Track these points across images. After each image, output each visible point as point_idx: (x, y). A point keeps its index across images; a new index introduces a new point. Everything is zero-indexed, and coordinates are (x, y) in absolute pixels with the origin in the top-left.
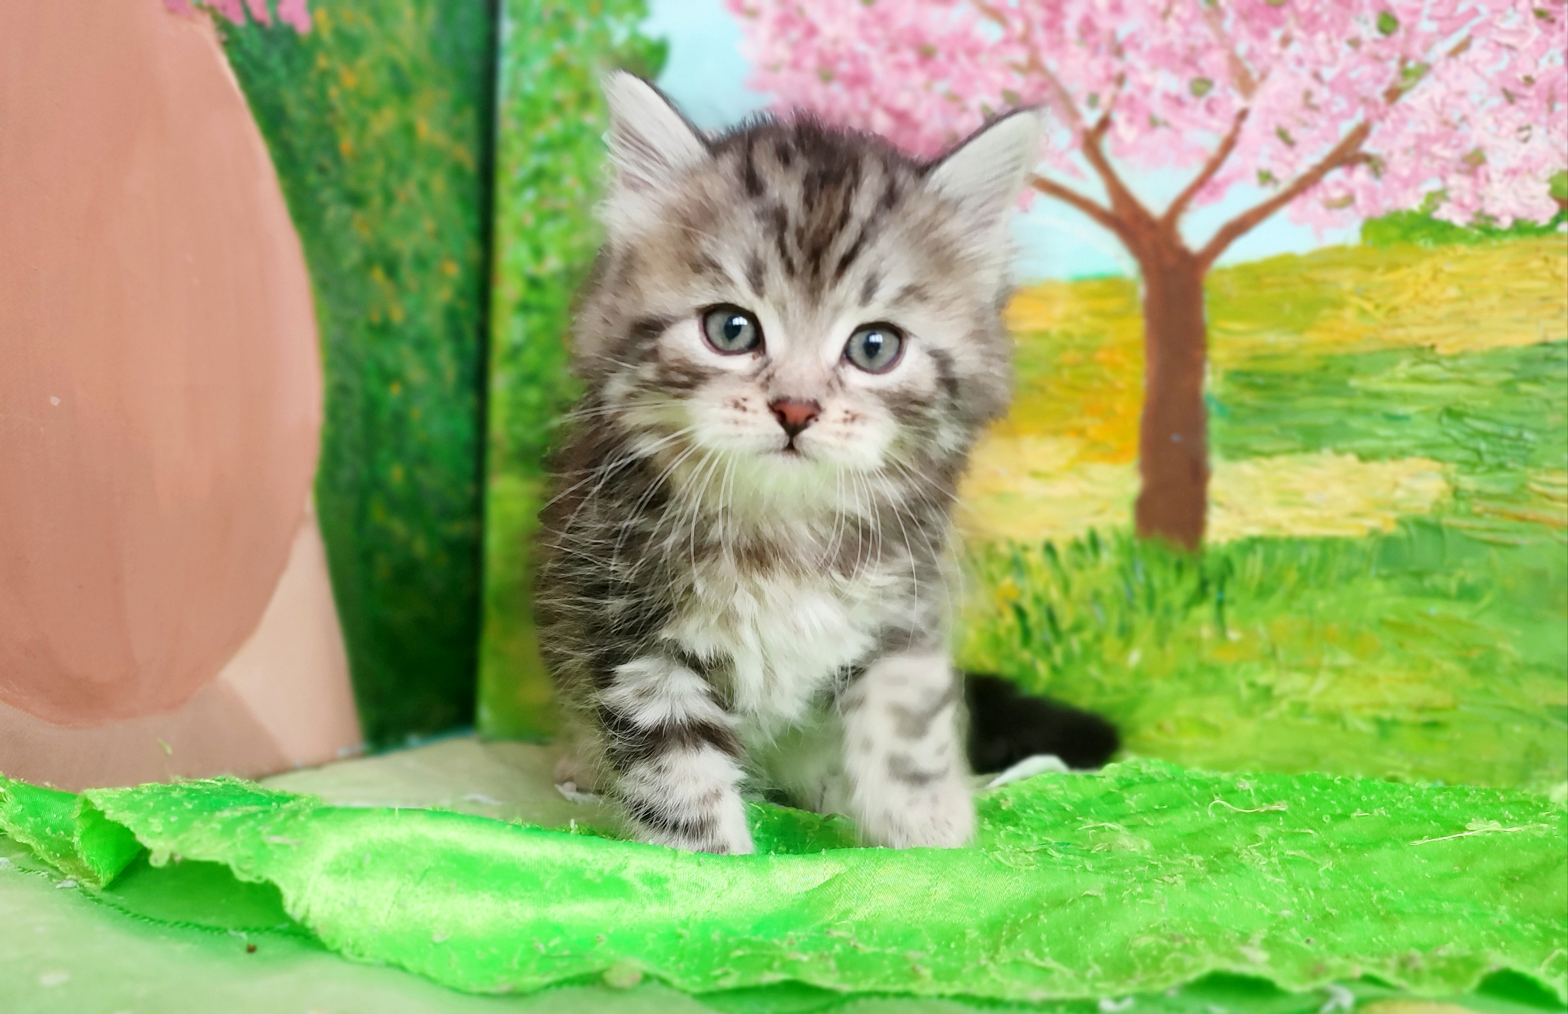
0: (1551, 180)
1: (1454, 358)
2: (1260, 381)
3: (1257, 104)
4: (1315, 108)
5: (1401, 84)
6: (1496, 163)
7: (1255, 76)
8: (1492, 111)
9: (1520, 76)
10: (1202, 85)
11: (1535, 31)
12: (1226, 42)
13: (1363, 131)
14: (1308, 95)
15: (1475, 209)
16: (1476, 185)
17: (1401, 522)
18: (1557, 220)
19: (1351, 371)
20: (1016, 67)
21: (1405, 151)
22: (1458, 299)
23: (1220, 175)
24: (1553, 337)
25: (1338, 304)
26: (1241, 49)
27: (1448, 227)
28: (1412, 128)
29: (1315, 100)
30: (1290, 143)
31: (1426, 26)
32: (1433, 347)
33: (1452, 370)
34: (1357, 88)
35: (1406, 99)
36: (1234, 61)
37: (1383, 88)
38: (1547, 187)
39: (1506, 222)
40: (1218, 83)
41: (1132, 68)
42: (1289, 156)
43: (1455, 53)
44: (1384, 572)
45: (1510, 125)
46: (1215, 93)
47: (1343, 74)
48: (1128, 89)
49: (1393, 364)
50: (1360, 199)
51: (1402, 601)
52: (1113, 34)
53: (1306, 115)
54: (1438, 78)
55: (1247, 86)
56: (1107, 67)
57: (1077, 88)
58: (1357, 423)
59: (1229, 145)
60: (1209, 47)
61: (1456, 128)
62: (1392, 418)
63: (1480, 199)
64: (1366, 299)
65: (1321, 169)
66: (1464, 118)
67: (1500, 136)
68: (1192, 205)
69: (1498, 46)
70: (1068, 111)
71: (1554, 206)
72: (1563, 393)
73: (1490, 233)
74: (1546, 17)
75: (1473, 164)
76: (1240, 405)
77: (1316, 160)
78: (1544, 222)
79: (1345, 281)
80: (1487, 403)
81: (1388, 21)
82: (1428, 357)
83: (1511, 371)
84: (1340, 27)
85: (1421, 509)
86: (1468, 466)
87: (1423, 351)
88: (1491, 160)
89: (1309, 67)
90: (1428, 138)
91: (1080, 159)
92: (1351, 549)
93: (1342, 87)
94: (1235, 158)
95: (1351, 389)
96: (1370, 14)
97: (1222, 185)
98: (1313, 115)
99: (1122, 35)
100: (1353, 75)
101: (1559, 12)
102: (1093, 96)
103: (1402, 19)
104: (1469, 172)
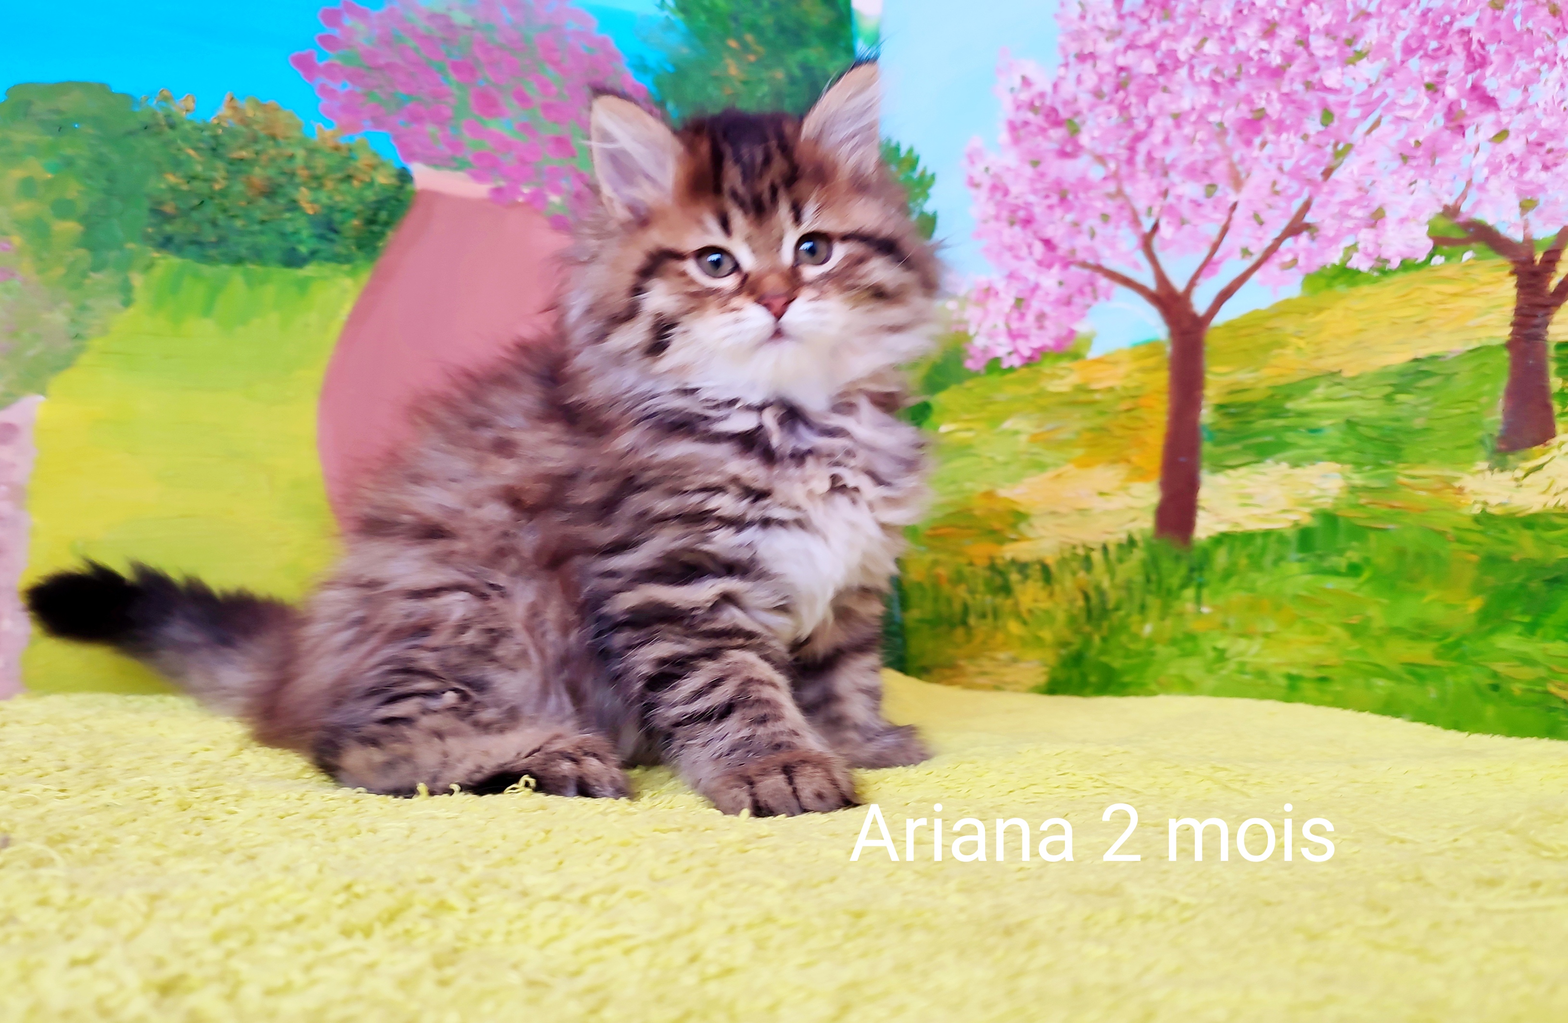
0: (1429, 222)
1: (1354, 379)
2: (1232, 410)
3: (1241, 197)
4: (1277, 193)
5: (1333, 164)
6: (1392, 216)
7: (1243, 176)
8: (1393, 173)
9: (1412, 142)
10: (1211, 188)
11: (1426, 101)
12: (1228, 152)
13: (1307, 207)
14: (1274, 183)
15: (1376, 256)
16: (1378, 236)
17: (1313, 515)
18: (1431, 255)
19: (1289, 397)
20: (1110, 196)
21: (1333, 216)
22: (1361, 330)
23: (1218, 255)
24: (1422, 353)
25: (1282, 345)
26: (1236, 157)
27: (1358, 272)
28: (1337, 198)
29: (1278, 188)
30: (1261, 223)
31: (1354, 113)
32: (1340, 371)
33: (1353, 389)
34: (1304, 172)
35: (1335, 175)
36: (1232, 166)
37: (1322, 169)
38: (1427, 228)
39: (1396, 263)
40: (1220, 186)
41: (1173, 185)
42: (1260, 233)
43: (1369, 131)
44: (1301, 555)
45: (1404, 182)
46: (1218, 194)
47: (1297, 162)
48: (1171, 199)
49: (1314, 387)
50: (1301, 261)
51: (1308, 577)
52: (1163, 159)
53: (1270, 201)
54: (1359, 154)
55: (1237, 183)
56: (1159, 185)
57: (1140, 205)
58: (1290, 437)
59: (1225, 230)
60: (1217, 160)
61: (1367, 192)
62: (1314, 431)
63: (1379, 246)
64: (1302, 338)
65: (1279, 241)
66: (1374, 182)
67: (1396, 192)
68: (1201, 281)
69: (1398, 120)
70: (1135, 221)
71: (1430, 243)
72: (1427, 399)
73: (1384, 273)
74: (1433, 89)
75: (1376, 219)
76: (1221, 430)
77: (1277, 233)
78: (1422, 258)
79: (1289, 326)
80: (1374, 414)
81: (1327, 115)
82: (1337, 380)
83: (1391, 385)
84: (1297, 127)
85: (1327, 503)
86: (1358, 465)
87: (1333, 376)
88: (1388, 214)
89: (1276, 162)
90: (1348, 204)
91: (1140, 257)
92: (1281, 538)
93: (1296, 173)
94: (1227, 240)
95: (1288, 411)
96: (1316, 113)
97: (1219, 263)
98: (1277, 198)
99: (1168, 161)
100: (1303, 163)
101: (1444, 82)
102: (1150, 209)
103: (1337, 111)
104: (1373, 226)
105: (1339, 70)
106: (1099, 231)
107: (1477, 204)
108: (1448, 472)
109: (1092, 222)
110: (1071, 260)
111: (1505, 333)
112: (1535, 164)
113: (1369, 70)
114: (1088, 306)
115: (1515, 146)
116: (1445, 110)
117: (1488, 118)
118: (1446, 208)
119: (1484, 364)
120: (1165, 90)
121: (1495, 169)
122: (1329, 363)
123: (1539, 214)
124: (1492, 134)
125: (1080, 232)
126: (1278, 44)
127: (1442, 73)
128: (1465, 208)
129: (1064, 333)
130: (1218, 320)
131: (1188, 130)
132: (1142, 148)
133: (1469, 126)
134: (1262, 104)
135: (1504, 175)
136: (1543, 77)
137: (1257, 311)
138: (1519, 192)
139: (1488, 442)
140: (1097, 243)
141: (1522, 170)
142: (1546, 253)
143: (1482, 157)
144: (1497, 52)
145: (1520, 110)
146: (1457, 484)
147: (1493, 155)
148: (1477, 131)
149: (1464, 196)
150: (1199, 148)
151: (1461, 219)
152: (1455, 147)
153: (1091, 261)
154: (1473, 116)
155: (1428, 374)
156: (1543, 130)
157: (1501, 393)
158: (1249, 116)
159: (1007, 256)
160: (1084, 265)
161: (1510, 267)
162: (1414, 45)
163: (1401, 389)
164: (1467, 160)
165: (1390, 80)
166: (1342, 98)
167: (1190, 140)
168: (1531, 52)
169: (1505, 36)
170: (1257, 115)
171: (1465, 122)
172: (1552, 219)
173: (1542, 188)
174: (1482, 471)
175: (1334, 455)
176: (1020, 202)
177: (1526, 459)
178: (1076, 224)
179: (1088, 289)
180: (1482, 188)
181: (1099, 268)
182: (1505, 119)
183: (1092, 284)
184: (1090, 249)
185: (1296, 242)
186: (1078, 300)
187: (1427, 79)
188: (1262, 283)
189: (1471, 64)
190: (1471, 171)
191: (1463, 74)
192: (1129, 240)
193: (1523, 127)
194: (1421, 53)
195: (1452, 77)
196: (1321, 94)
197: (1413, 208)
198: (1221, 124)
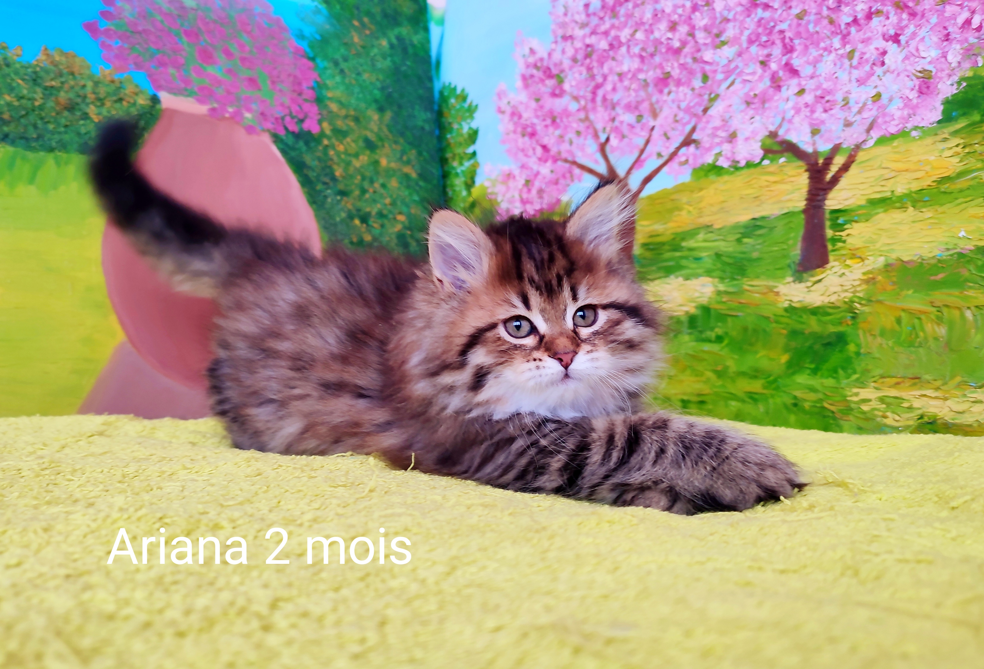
0: (761, 141)
1: (720, 229)
2: (651, 247)
3: (657, 123)
4: (677, 121)
5: (708, 106)
6: (741, 137)
7: (658, 111)
8: (742, 111)
9: (752, 94)
10: (640, 117)
11: (760, 71)
12: (649, 96)
13: (693, 130)
14: (676, 116)
15: (732, 159)
16: (733, 148)
17: (696, 307)
18: (762, 159)
19: (683, 239)
20: (581, 120)
21: (708, 135)
22: (724, 202)
23: (643, 156)
24: (757, 215)
25: (680, 209)
26: (654, 99)
27: (722, 168)
28: (711, 125)
29: (678, 118)
30: (668, 139)
31: (720, 76)
32: (712, 225)
33: (719, 235)
34: (692, 110)
35: (710, 112)
36: (652, 105)
37: (702, 108)
38: (760, 144)
39: (743, 163)
40: (645, 116)
41: (618, 115)
42: (667, 144)
43: (728, 87)
44: (690, 331)
45: (747, 117)
46: (644, 121)
47: (688, 104)
48: (616, 123)
49: (698, 234)
50: (691, 161)
51: (694, 344)
52: (612, 100)
53: (673, 126)
54: (723, 100)
55: (655, 115)
56: (610, 115)
57: (599, 126)
58: (684, 262)
59: (647, 142)
60: (643, 101)
61: (727, 122)
62: (698, 259)
63: (733, 153)
64: (691, 206)
65: (678, 149)
66: (731, 117)
67: (743, 123)
68: (634, 171)
69: (745, 81)
70: (596, 136)
71: (761, 153)
72: (760, 241)
73: (737, 169)
74: (764, 64)
75: (732, 138)
76: (645, 258)
77: (677, 145)
78: (757, 161)
79: (684, 198)
80: (731, 249)
81: (705, 77)
82: (710, 230)
83: (741, 233)
84: (688, 83)
85: (704, 301)
86: (722, 279)
87: (708, 228)
88: (739, 135)
89: (676, 103)
90: (716, 129)
91: (599, 156)
92: (679, 322)
93: (687, 110)
94: (649, 148)
95: (682, 247)
96: (699, 75)
97: (644, 160)
98: (677, 124)
99: (615, 100)
100: (692, 104)
101: (769, 61)
102: (604, 129)
103: (710, 75)
104: (730, 142)
105: (712, 51)
106: (575, 141)
107: (788, 130)
108: (771, 283)
109: (571, 135)
110: (558, 158)
111: (802, 204)
112: (819, 109)
113: (728, 52)
114: (568, 185)
115: (809, 98)
116: (770, 77)
117: (794, 82)
118: (771, 133)
119: (790, 222)
120: (614, 59)
121: (798, 111)
122: (706, 220)
123: (821, 137)
124: (796, 90)
125: (563, 141)
126: (677, 35)
127: (769, 55)
128: (781, 132)
129: (554, 200)
130: (643, 194)
131: (626, 83)
132: (600, 93)
133: (784, 86)
134: (668, 69)
135: (802, 115)
136: (825, 59)
137: (665, 189)
138: (811, 125)
139: (793, 266)
140: (574, 148)
141: (813, 112)
142: (826, 159)
143: (790, 104)
144: (800, 44)
145: (812, 77)
146: (775, 290)
147: (797, 103)
148: (788, 89)
149: (780, 126)
150: (633, 94)
151: (779, 139)
152: (776, 98)
153: (570, 159)
154: (786, 80)
155: (760, 227)
156: (824, 89)
157: (800, 239)
158: (662, 76)
159: (521, 155)
160: (566, 161)
161: (805, 167)
162: (753, 38)
163: (745, 235)
164: (782, 106)
165: (740, 59)
166: (713, 68)
167: (628, 89)
168: (817, 45)
169: (804, 35)
170: (666, 76)
171: (781, 84)
172: (828, 140)
173: (823, 122)
174: (789, 283)
175: (709, 273)
176: (528, 123)
177: (812, 276)
178: (561, 137)
179: (568, 175)
180: (790, 121)
181: (574, 163)
182: (803, 83)
183: (570, 172)
184: (570, 152)
185: (688, 150)
186: (562, 181)
187: (761, 58)
188: (669, 173)
189: (785, 51)
190: (784, 112)
191: (780, 56)
192: (592, 147)
193: (813, 87)
194: (757, 43)
195: (775, 58)
196: (702, 65)
197: (753, 132)
198: (645, 80)
